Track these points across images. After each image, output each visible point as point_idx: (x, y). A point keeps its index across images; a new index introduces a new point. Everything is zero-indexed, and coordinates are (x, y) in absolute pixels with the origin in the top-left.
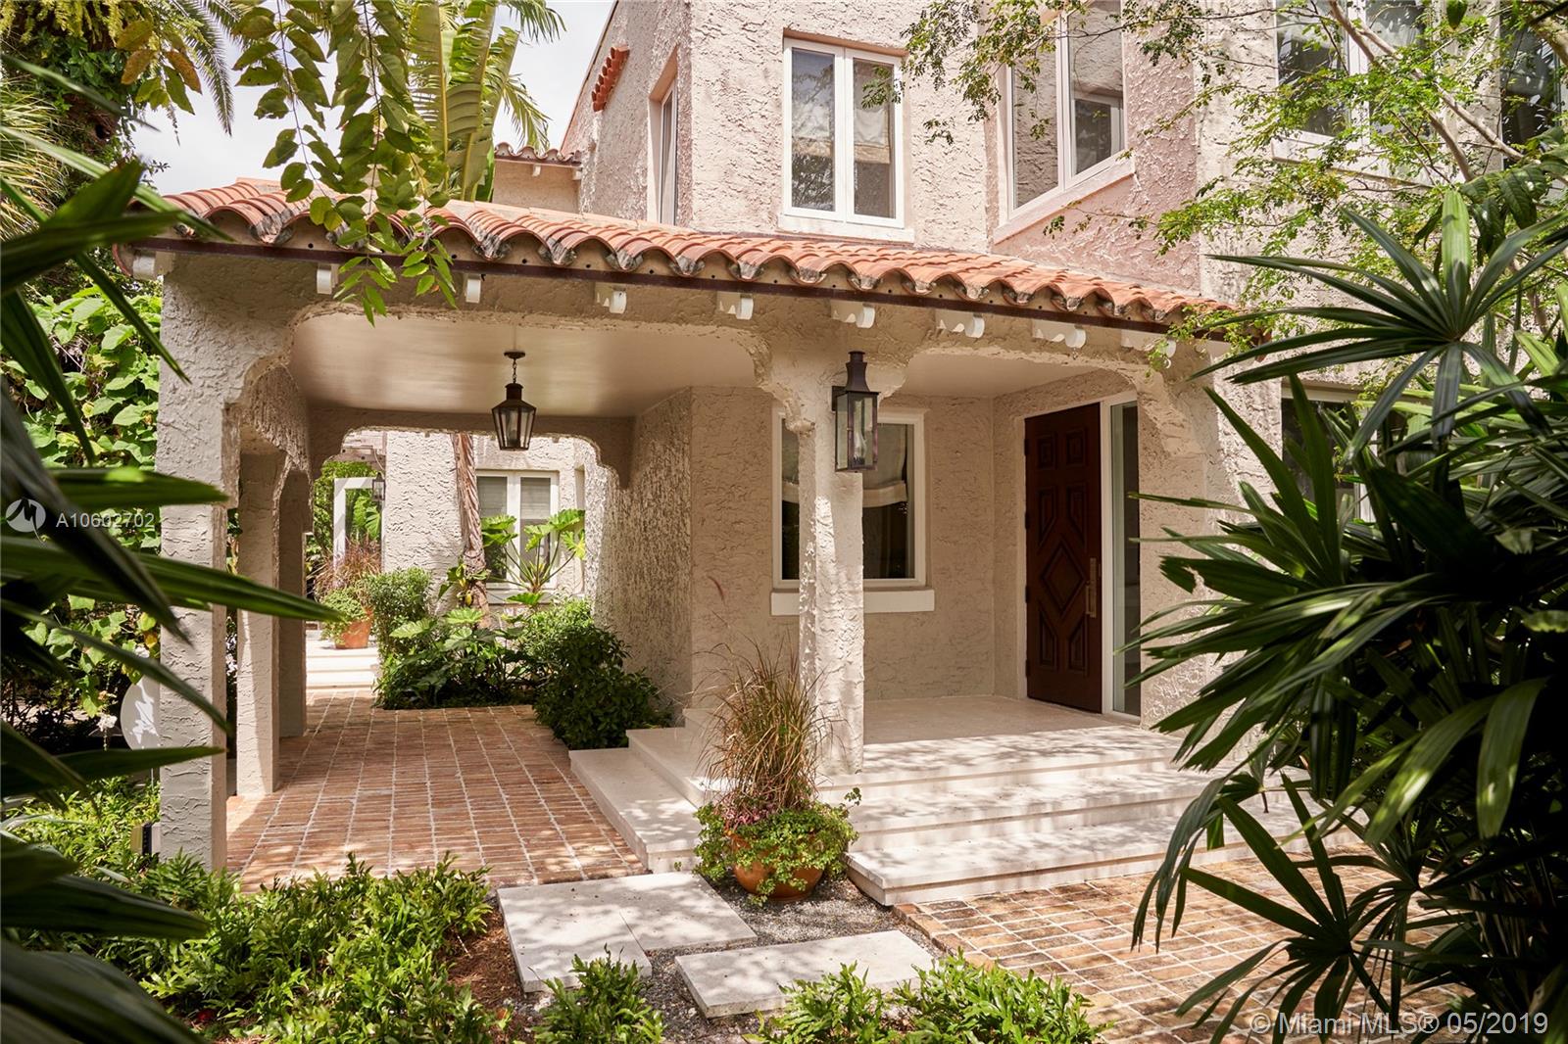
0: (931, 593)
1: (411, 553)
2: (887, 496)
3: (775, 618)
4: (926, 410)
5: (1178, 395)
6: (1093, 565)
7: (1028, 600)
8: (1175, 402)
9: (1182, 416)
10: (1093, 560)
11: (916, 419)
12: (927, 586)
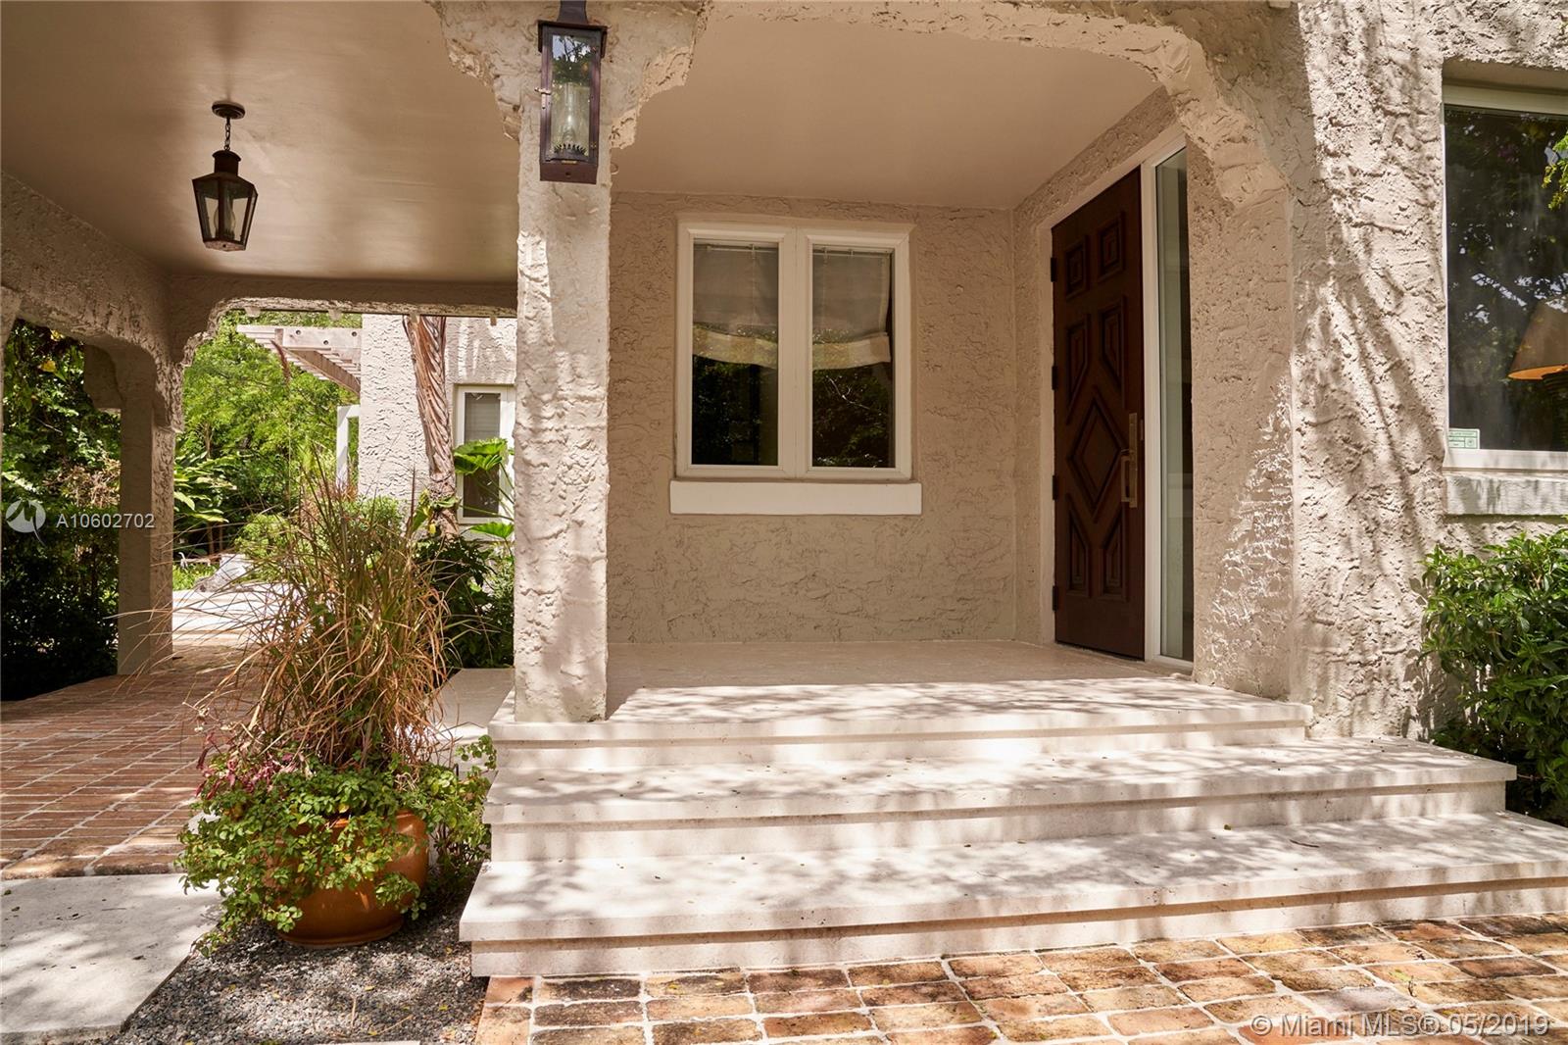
0: (917, 487)
1: (387, 481)
2: (859, 354)
3: (676, 516)
4: (911, 226)
5: (1233, 82)
6: (1133, 426)
7: (1056, 496)
8: (1227, 94)
9: (1242, 119)
10: (1133, 416)
11: (895, 240)
12: (913, 480)
